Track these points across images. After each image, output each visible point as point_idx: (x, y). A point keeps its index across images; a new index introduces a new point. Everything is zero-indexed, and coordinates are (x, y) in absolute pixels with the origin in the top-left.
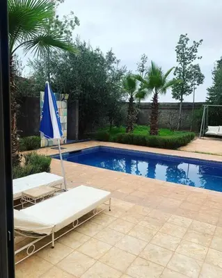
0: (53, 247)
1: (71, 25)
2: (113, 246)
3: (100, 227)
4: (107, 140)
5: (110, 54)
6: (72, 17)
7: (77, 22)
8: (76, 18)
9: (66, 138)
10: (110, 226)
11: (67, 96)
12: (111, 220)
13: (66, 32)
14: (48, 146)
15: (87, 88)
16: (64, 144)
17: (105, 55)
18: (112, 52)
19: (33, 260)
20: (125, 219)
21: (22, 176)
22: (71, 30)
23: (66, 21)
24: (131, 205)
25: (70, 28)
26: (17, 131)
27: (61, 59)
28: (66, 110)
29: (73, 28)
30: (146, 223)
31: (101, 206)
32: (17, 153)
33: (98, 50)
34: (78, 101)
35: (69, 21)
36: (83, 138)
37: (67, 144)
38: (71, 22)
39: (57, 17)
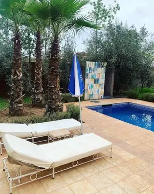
0: (53, 178)
1: (114, 11)
2: (99, 191)
3: (96, 170)
4: (136, 98)
5: (143, 29)
6: (115, 5)
7: (118, 7)
8: (118, 5)
9: (103, 95)
10: (105, 172)
11: (105, 64)
12: (108, 166)
13: (109, 17)
14: (89, 100)
15: (121, 57)
16: (102, 99)
17: (138, 31)
18: (145, 27)
19: (35, 185)
20: (120, 168)
21: (57, 120)
22: (114, 15)
23: (110, 9)
24: (132, 156)
25: (112, 13)
26: (59, 88)
27: (105, 37)
28: (105, 74)
29: (115, 12)
30: (138, 177)
31: (105, 152)
32: (58, 103)
33: (133, 27)
34: (114, 67)
35: (113, 9)
36: (116, 95)
37: (104, 99)
38: (114, 8)
39: (104, 6)
